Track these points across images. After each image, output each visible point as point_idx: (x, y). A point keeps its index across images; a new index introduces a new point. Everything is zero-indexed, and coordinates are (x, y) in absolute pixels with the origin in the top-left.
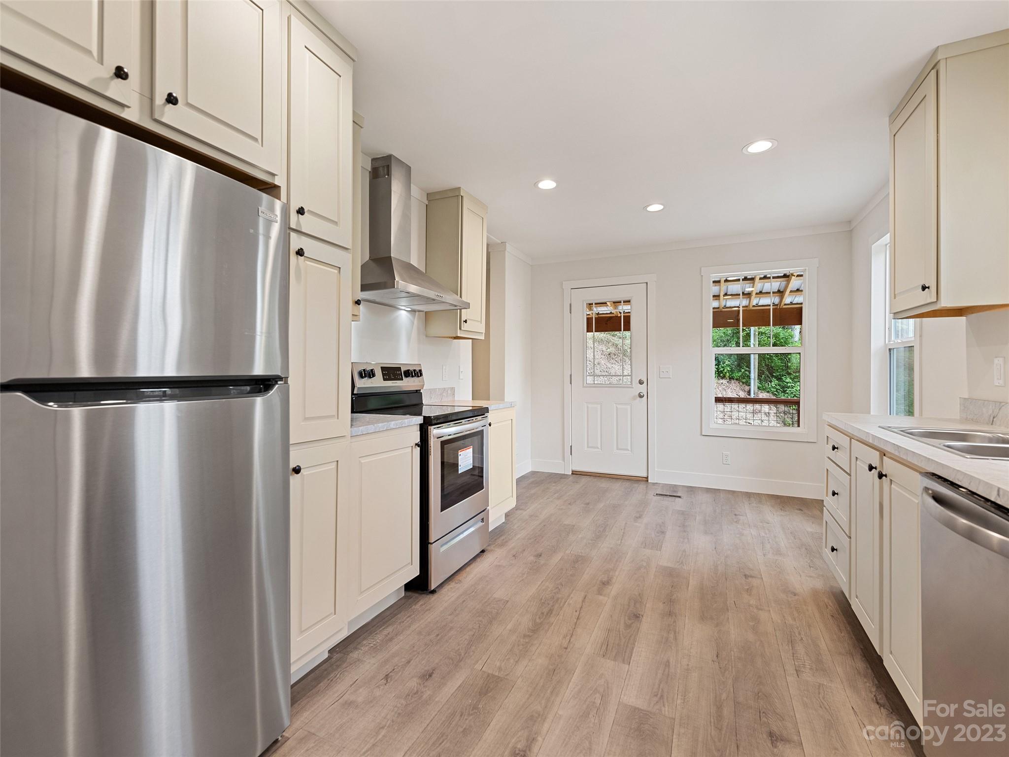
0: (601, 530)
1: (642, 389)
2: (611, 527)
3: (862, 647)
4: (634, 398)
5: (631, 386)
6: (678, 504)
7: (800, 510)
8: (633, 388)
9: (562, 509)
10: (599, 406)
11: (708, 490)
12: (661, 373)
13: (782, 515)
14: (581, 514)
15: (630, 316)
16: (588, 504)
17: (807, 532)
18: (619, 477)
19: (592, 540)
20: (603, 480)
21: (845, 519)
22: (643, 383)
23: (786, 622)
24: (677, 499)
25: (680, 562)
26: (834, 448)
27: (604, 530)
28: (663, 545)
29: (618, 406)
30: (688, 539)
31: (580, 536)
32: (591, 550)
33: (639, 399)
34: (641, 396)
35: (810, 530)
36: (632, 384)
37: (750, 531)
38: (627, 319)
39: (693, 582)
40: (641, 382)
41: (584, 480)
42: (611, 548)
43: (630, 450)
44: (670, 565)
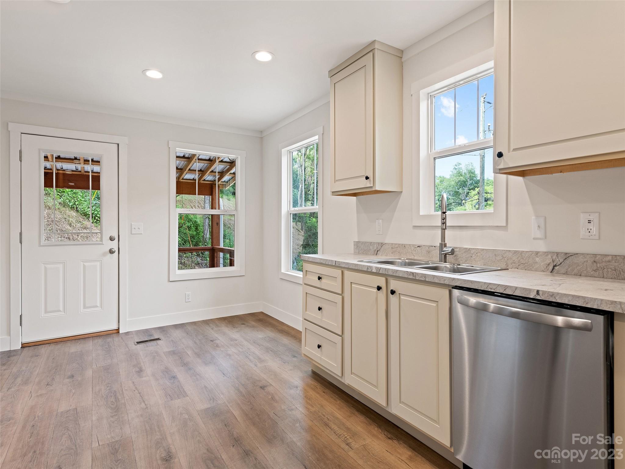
0: (113, 399)
1: (114, 245)
2: (121, 392)
3: (352, 405)
4: (104, 254)
5: (101, 243)
6: (163, 346)
7: (243, 324)
8: (103, 244)
9: (41, 395)
10: (61, 266)
11: (176, 326)
12: (133, 230)
13: (237, 331)
14: (74, 391)
15: (99, 176)
16: (73, 376)
17: (260, 338)
18: (86, 336)
19: (112, 417)
20: (69, 344)
21: (336, 325)
22: (114, 239)
23: (311, 410)
24: (158, 342)
25: (212, 399)
26: (319, 278)
27: (117, 399)
28: (185, 390)
29: (85, 264)
30: (198, 374)
31: (94, 418)
32: (121, 428)
33: (110, 254)
34: (111, 252)
35: (260, 336)
36: (101, 240)
37: (231, 350)
38: (97, 179)
39: (237, 413)
40: (112, 239)
41: (44, 350)
42: (142, 416)
43: (99, 306)
44: (206, 406)
